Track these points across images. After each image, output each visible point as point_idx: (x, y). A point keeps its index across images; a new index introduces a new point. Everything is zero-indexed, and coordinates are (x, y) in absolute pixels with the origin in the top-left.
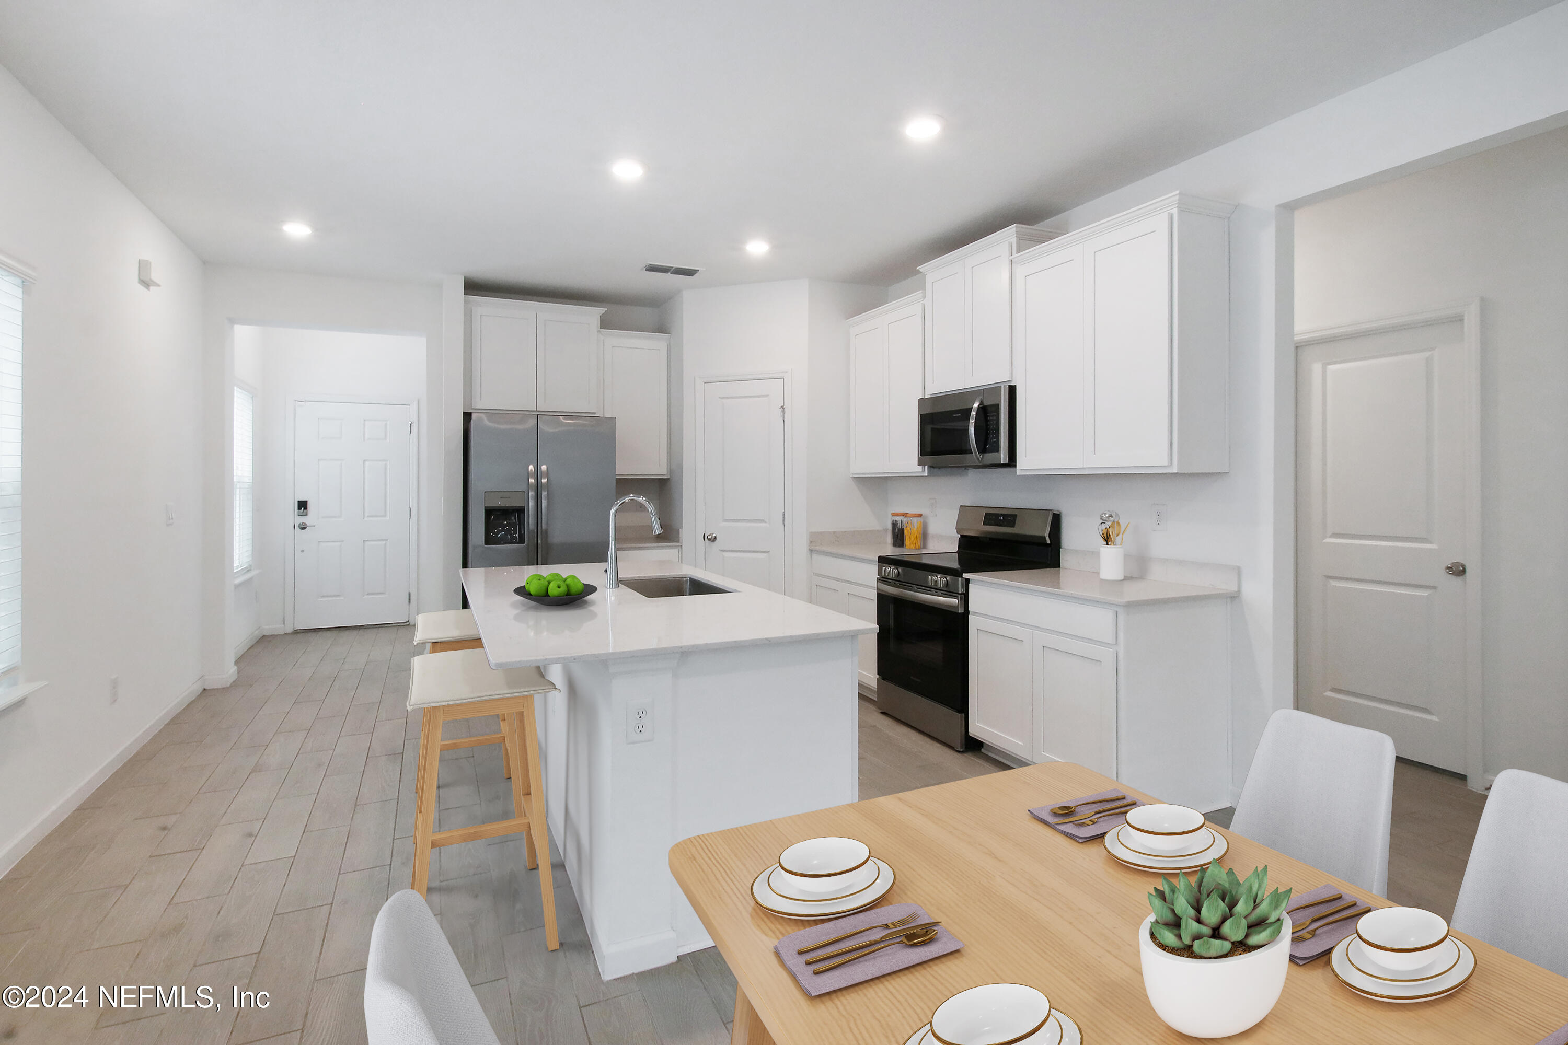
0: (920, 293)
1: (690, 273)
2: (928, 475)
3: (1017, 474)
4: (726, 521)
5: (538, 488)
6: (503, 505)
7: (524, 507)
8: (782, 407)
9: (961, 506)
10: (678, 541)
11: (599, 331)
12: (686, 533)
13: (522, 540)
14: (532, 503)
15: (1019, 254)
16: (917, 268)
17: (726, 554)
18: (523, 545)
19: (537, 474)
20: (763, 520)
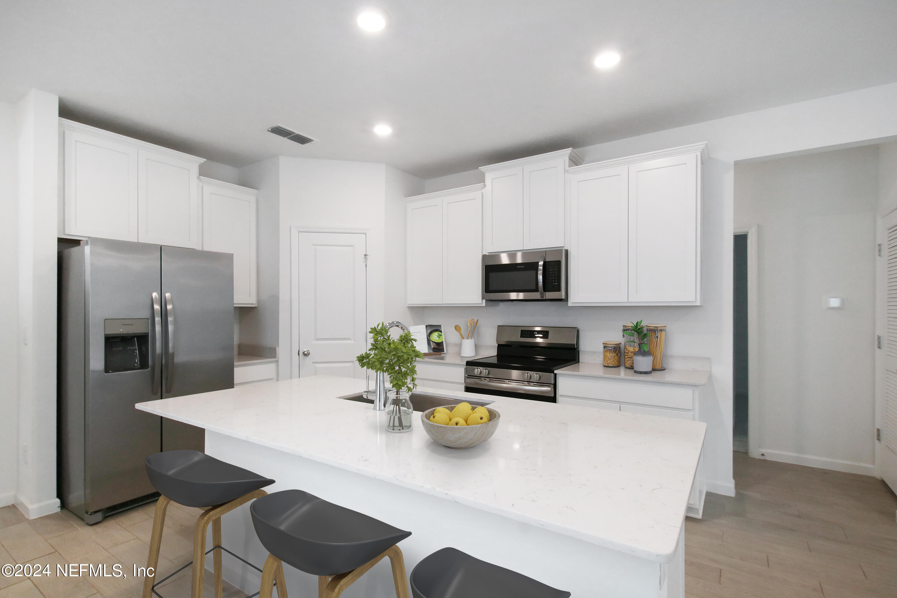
0: (482, 185)
1: (302, 140)
2: (486, 306)
3: (569, 305)
4: (317, 339)
5: (164, 314)
6: (125, 332)
7: (148, 333)
8: (366, 255)
9: (498, 326)
10: (275, 357)
11: (198, 178)
12: (281, 351)
13: (144, 365)
14: (158, 328)
15: (569, 168)
16: (479, 168)
17: (318, 365)
18: (147, 370)
19: (163, 302)
20: (350, 338)
